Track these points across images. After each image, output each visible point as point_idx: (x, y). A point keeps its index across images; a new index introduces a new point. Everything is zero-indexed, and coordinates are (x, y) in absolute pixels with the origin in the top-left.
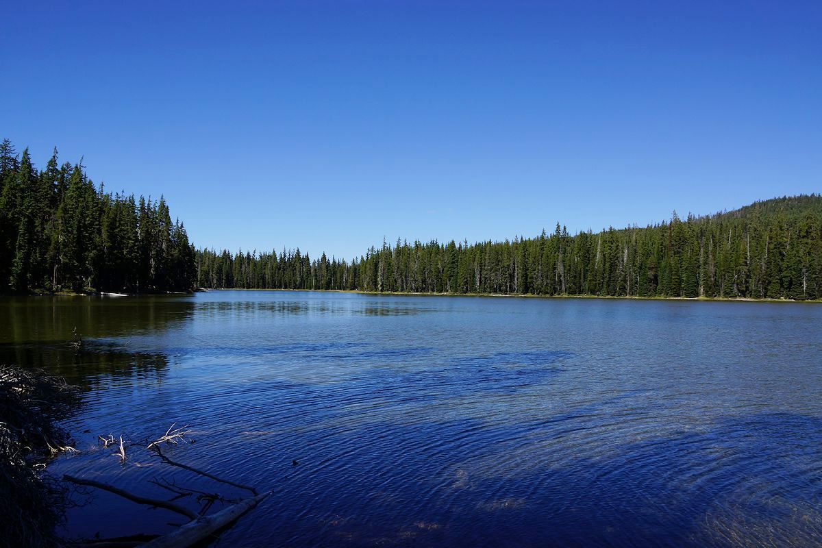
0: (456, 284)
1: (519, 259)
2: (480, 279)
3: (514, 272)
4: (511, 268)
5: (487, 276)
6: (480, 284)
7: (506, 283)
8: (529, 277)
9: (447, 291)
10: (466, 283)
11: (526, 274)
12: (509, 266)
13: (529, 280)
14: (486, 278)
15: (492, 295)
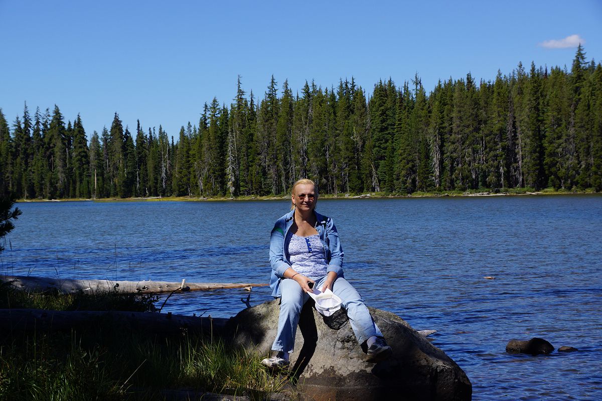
0: (391, 175)
1: (524, 115)
2: (441, 162)
3: (514, 144)
4: (509, 135)
5: (455, 155)
6: (441, 172)
7: (498, 168)
8: (547, 152)
9: (373, 190)
10: (412, 170)
11: (541, 146)
12: (502, 131)
13: (547, 160)
14: (453, 160)
15: (468, 194)
